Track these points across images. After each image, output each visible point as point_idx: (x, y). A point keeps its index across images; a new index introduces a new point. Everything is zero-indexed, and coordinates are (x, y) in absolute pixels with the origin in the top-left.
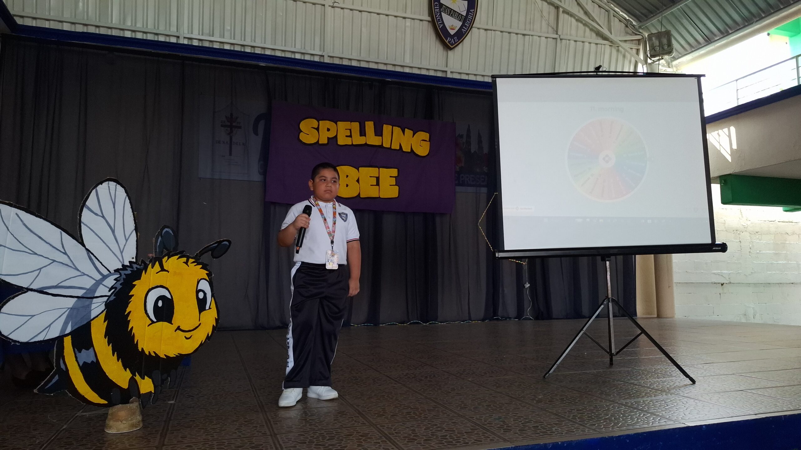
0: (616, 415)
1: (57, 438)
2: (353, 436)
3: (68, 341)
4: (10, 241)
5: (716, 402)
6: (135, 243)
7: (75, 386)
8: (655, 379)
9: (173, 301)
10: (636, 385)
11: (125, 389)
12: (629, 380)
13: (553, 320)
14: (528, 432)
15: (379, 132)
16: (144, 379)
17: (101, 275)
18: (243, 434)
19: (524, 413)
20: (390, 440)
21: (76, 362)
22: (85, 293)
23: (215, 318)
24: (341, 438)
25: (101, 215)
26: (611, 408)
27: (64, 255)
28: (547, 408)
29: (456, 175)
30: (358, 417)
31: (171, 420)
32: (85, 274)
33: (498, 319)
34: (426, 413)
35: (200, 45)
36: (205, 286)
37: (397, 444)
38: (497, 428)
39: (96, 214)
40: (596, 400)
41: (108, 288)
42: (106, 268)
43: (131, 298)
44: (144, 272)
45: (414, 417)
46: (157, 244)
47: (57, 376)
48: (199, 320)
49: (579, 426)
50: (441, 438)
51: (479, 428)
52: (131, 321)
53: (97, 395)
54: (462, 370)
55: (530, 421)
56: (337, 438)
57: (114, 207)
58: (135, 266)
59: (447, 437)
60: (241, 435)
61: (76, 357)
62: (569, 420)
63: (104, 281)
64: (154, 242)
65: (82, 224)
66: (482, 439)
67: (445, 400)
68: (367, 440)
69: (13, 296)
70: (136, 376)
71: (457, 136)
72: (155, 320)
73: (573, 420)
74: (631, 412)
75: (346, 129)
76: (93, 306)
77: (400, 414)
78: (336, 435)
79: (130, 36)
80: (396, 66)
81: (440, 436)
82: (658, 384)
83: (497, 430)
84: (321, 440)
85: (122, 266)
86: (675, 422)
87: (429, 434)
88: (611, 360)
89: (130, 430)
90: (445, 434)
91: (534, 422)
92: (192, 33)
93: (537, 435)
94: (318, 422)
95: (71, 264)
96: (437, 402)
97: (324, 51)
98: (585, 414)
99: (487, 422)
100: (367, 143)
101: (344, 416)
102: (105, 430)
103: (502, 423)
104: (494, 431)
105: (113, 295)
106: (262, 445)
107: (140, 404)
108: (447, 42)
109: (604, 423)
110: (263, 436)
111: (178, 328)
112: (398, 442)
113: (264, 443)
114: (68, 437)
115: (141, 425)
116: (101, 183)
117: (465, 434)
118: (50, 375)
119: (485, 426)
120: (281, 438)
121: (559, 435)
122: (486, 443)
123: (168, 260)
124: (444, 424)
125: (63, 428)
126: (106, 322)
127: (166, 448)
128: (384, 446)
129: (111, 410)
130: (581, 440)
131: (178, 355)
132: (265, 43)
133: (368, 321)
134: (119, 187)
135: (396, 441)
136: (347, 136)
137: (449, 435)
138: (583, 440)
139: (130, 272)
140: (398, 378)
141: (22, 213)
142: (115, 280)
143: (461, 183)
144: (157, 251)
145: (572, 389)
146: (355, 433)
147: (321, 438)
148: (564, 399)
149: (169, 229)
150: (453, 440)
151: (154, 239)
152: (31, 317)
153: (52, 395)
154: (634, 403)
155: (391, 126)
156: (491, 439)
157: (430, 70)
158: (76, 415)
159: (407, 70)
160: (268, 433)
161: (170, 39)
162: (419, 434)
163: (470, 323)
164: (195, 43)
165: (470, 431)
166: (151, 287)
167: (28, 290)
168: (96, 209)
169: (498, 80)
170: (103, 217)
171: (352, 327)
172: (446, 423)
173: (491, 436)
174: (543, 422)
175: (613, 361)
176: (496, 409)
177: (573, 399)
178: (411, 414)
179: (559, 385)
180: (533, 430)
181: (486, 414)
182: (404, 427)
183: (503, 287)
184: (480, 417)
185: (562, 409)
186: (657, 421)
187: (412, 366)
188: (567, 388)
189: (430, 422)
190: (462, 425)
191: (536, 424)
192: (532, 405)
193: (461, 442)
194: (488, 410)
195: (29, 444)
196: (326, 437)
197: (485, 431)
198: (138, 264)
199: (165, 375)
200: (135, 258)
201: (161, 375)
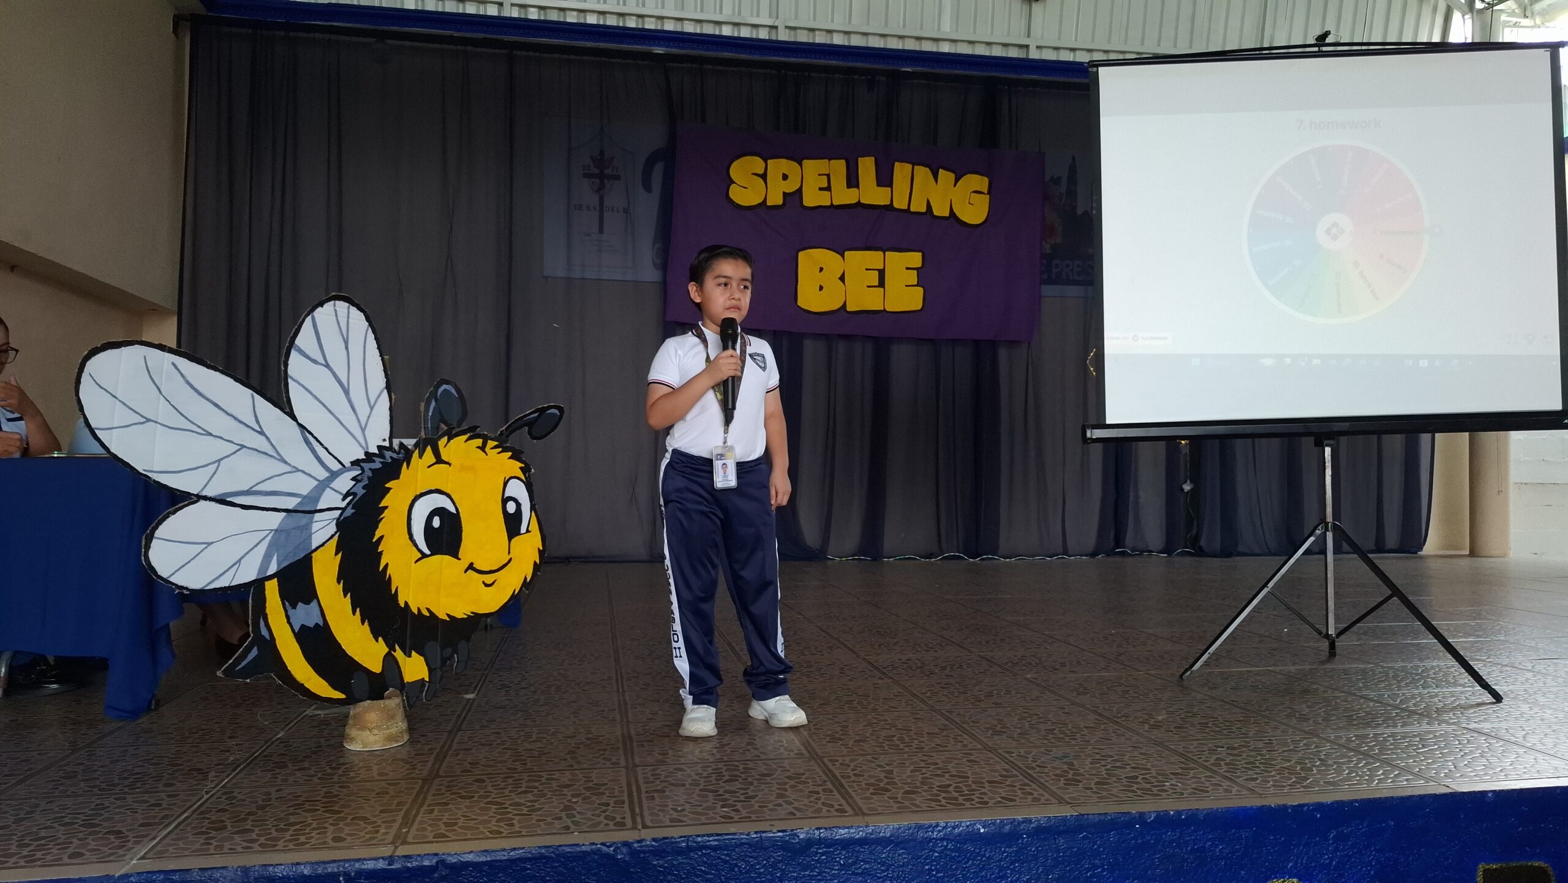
0: (1307, 761)
1: (264, 754)
2: (774, 776)
3: (272, 589)
4: (164, 413)
5: (1534, 744)
6: (388, 412)
7: (286, 667)
8: (1417, 688)
9: (460, 518)
10: (1372, 700)
11: (376, 673)
12: (1360, 689)
14: (1114, 787)
15: (885, 179)
16: (410, 656)
17: (327, 471)
18: (578, 763)
19: (1117, 749)
20: (839, 786)
21: (288, 625)
22: (300, 503)
23: (539, 549)
24: (750, 779)
25: (324, 363)
26: (1301, 747)
27: (261, 437)
28: (1168, 741)
29: (1045, 261)
30: (794, 740)
31: (461, 730)
32: (298, 470)
33: (1123, 554)
34: (922, 739)
35: (541, 18)
36: (518, 490)
37: (851, 797)
38: (1054, 777)
39: (315, 361)
40: (1276, 728)
41: (341, 493)
42: (335, 458)
43: (382, 513)
44: (405, 464)
45: (898, 745)
46: (429, 414)
47: (255, 648)
48: (509, 553)
49: (1222, 780)
50: (937, 790)
51: (1017, 773)
52: (383, 553)
53: (326, 684)
54: (1019, 657)
55: (1124, 765)
56: (743, 779)
57: (347, 348)
58: (388, 454)
59: (951, 789)
60: (574, 764)
61: (288, 617)
62: (1207, 768)
63: (332, 481)
65: (290, 380)
66: (1018, 796)
67: (967, 715)
68: (798, 786)
69: (173, 509)
70: (395, 651)
71: (1046, 180)
72: (428, 552)
73: (1214, 768)
74: (1342, 756)
75: (819, 175)
76: (315, 527)
77: (874, 738)
78: (742, 773)
80: (923, 41)
81: (938, 787)
82: (1418, 699)
83: (1053, 780)
84: (714, 782)
85: (365, 455)
86: (1428, 782)
87: (917, 780)
88: (1332, 646)
89: (386, 746)
90: (948, 782)
91: (1132, 767)
93: (1130, 794)
94: (717, 745)
95: (271, 452)
96: (950, 718)
97: (778, 17)
98: (1242, 755)
99: (1037, 764)
100: (861, 201)
101: (767, 737)
102: (345, 745)
103: (1065, 767)
104: (1047, 782)
105: (351, 506)
106: (607, 784)
107: (403, 701)
109: (1276, 777)
110: (613, 768)
111: (471, 567)
112: (853, 794)
113: (611, 781)
114: (281, 754)
115: (406, 737)
116: (321, 305)
117: (987, 785)
118: (243, 647)
119: (1029, 771)
120: (643, 774)
121: (1174, 796)
122: (1023, 804)
123: (448, 442)
125: (278, 737)
126: (340, 555)
127: (440, 781)
128: (826, 799)
129: (353, 710)
130: (1217, 810)
131: (472, 615)
132: (663, 8)
133: (862, 550)
134: (353, 310)
135: (850, 790)
136: (821, 189)
137: (954, 785)
138: (1222, 809)
139: (380, 466)
140: (888, 667)
141: (183, 363)
142: (353, 479)
143: (1054, 277)
144: (428, 427)
145: (1231, 704)
146: (778, 772)
147: (711, 778)
148: (1208, 724)
149: (450, 386)
150: (960, 795)
151: (423, 405)
152: (206, 546)
153: (248, 681)
154: (1354, 739)
155: (911, 166)
156: (1035, 798)
157: (994, 46)
158: (304, 714)
159: (943, 48)
160: (623, 763)
161: (485, 10)
162: (899, 780)
163: (1065, 560)
164: (532, 14)
165: (998, 779)
166: (418, 493)
167: (199, 498)
168: (315, 353)
169: (1102, 71)
170: (327, 366)
171: (830, 562)
172: (956, 761)
173: (1037, 791)
174: (1149, 769)
175: (1334, 649)
176: (1063, 738)
177: (1227, 724)
178: (893, 740)
179: (1208, 696)
180: (1126, 783)
181: (1039, 747)
182: (873, 765)
183: (1136, 490)
184: (1025, 752)
185: (1198, 744)
186: (1391, 778)
187: (922, 645)
188: (1222, 701)
189: (924, 758)
190: (985, 766)
191: (1134, 772)
192: (1138, 734)
193: (974, 800)
194: (1045, 739)
195: (216, 762)
196: (724, 776)
197: (1028, 782)
198: (394, 451)
199: (449, 651)
200: (388, 440)
201: (442, 649)
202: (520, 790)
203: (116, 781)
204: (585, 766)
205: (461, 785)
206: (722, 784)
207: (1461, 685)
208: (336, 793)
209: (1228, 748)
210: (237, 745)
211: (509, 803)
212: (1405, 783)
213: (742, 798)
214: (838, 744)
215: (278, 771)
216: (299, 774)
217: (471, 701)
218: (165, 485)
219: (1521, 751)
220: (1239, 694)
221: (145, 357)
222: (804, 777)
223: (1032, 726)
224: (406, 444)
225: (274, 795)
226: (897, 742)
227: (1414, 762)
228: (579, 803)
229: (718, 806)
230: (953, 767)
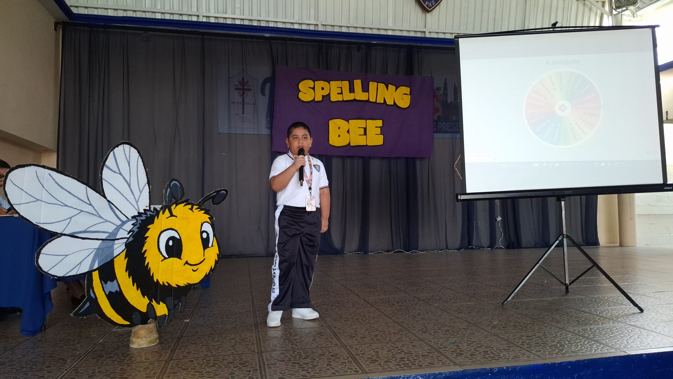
0: (562, 342)
1: (94, 350)
2: (325, 355)
3: (96, 275)
4: (45, 196)
5: (660, 331)
6: (148, 194)
7: (103, 311)
8: (606, 307)
9: (181, 241)
10: (586, 313)
11: (143, 312)
12: (581, 307)
13: (522, 249)
14: (479, 357)
15: (365, 89)
16: (159, 304)
17: (121, 221)
18: (236, 351)
19: (478, 338)
20: (355, 360)
21: (103, 291)
22: (108, 236)
23: (217, 254)
24: (314, 357)
25: (119, 172)
26: (558, 335)
27: (90, 206)
28: (500, 334)
29: (435, 123)
30: (333, 338)
31: (183, 337)
32: (107, 221)
33: (472, 248)
34: (391, 336)
35: (216, 22)
36: (208, 227)
37: (361, 365)
38: (451, 352)
39: (114, 172)
40: (546, 326)
41: (127, 231)
42: (125, 215)
43: (146, 239)
44: (156, 217)
45: (380, 339)
46: (167, 195)
47: (88, 302)
48: (204, 256)
49: (526, 351)
50: (399, 360)
51: (434, 351)
52: (147, 257)
53: (121, 318)
54: (431, 296)
55: (482, 346)
56: (311, 357)
57: (129, 166)
58: (148, 213)
59: (405, 359)
60: (234, 352)
61: (103, 288)
62: (518, 346)
63: (123, 226)
64: (164, 192)
65: (103, 181)
66: (435, 362)
67: (410, 324)
68: (336, 360)
69: (50, 240)
70: (152, 302)
71: (435, 88)
72: (167, 257)
73: (521, 346)
74: (578, 339)
75: (337, 87)
76: (115, 246)
77: (369, 336)
78: (311, 354)
79: (160, 18)
80: (381, 30)
81: (399, 358)
82: (607, 312)
83: (450, 354)
84: (298, 359)
85: (138, 214)
86: (616, 350)
87: (390, 356)
88: (567, 288)
89: (148, 345)
90: (404, 356)
91: (485, 347)
92: (209, 12)
93: (486, 360)
94: (299, 341)
95: (95, 213)
96: (403, 326)
97: (318, 21)
98: (533, 340)
99: (443, 346)
100: (356, 99)
101: (322, 337)
102: (130, 345)
103: (456, 347)
104: (448, 355)
105: (132, 237)
106: (249, 361)
107: (156, 324)
108: (425, 5)
109: (549, 349)
110: (252, 353)
111: (187, 263)
112: (361, 363)
113: (251, 360)
114: (101, 350)
115: (158, 341)
116: (117, 146)
117: (421, 357)
118: (83, 302)
119: (440, 350)
120: (266, 356)
121: (505, 360)
122: (438, 366)
123: (176, 207)
124: (404, 347)
125: (99, 342)
126: (127, 258)
127: (173, 362)
128: (349, 366)
129: (134, 329)
130: (525, 366)
131: (187, 284)
132: (269, 17)
133: (359, 249)
134: (132, 149)
135: (360, 361)
136: (338, 94)
137: (406, 357)
138: (527, 366)
139: (145, 218)
140: (373, 302)
141: (54, 174)
142: (133, 224)
143: (439, 130)
144: (167, 200)
145: (526, 316)
146: (327, 353)
147: (297, 358)
148: (516, 325)
149: (177, 182)
150: (409, 362)
151: (164, 190)
152: (65, 256)
154: (581, 331)
155: (377, 83)
156: (443, 363)
157: (411, 32)
158: (112, 331)
159: (390, 33)
160: (256, 351)
161: (192, 18)
162: (382, 356)
163: (447, 252)
164: (212, 20)
165: (426, 354)
166: (162, 230)
167: (62, 234)
168: (115, 168)
169: (460, 40)
170: (120, 174)
171: (345, 255)
172: (407, 346)
173: (444, 359)
174: (493, 348)
175: (568, 290)
176: (453, 334)
177: (525, 325)
178: (378, 337)
179: (515, 312)
180: (483, 354)
181: (443, 338)
182: (369, 349)
183: (477, 220)
184: (437, 341)
185: (513, 335)
186: (600, 349)
187: (388, 292)
188: (522, 314)
189: (392, 345)
190: (420, 348)
191: (486, 349)
192: (486, 331)
193: (416, 364)
194: (446, 335)
195: (71, 355)
196: (303, 356)
197: (439, 355)
198: (151, 211)
199: (176, 302)
200: (148, 206)
201: (174, 301)
202: (210, 365)
203: (24, 365)
204: (239, 353)
205: (183, 363)
206: (302, 360)
207: (624, 305)
208: (125, 369)
209: (527, 337)
210: (81, 346)
211: (205, 371)
212: (606, 351)
213: (311, 366)
214: (354, 339)
215: (99, 358)
216: (109, 360)
217: (188, 323)
218: (46, 229)
219: (655, 334)
220: (529, 311)
221: (36, 171)
222: (338, 355)
223: (439, 329)
224: (156, 207)
225: (97, 371)
226: (380, 338)
227: (609, 341)
228: (237, 371)
229: (300, 370)
230: (405, 349)
